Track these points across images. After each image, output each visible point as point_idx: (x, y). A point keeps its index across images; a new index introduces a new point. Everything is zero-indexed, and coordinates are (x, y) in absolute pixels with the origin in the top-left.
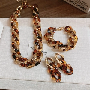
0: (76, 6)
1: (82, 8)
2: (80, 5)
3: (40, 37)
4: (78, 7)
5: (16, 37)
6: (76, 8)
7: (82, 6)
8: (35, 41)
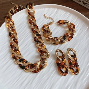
0: (81, 3)
1: (88, 6)
2: (86, 2)
3: (39, 34)
4: (83, 5)
5: (15, 47)
6: (81, 5)
7: (88, 3)
8: (34, 39)
